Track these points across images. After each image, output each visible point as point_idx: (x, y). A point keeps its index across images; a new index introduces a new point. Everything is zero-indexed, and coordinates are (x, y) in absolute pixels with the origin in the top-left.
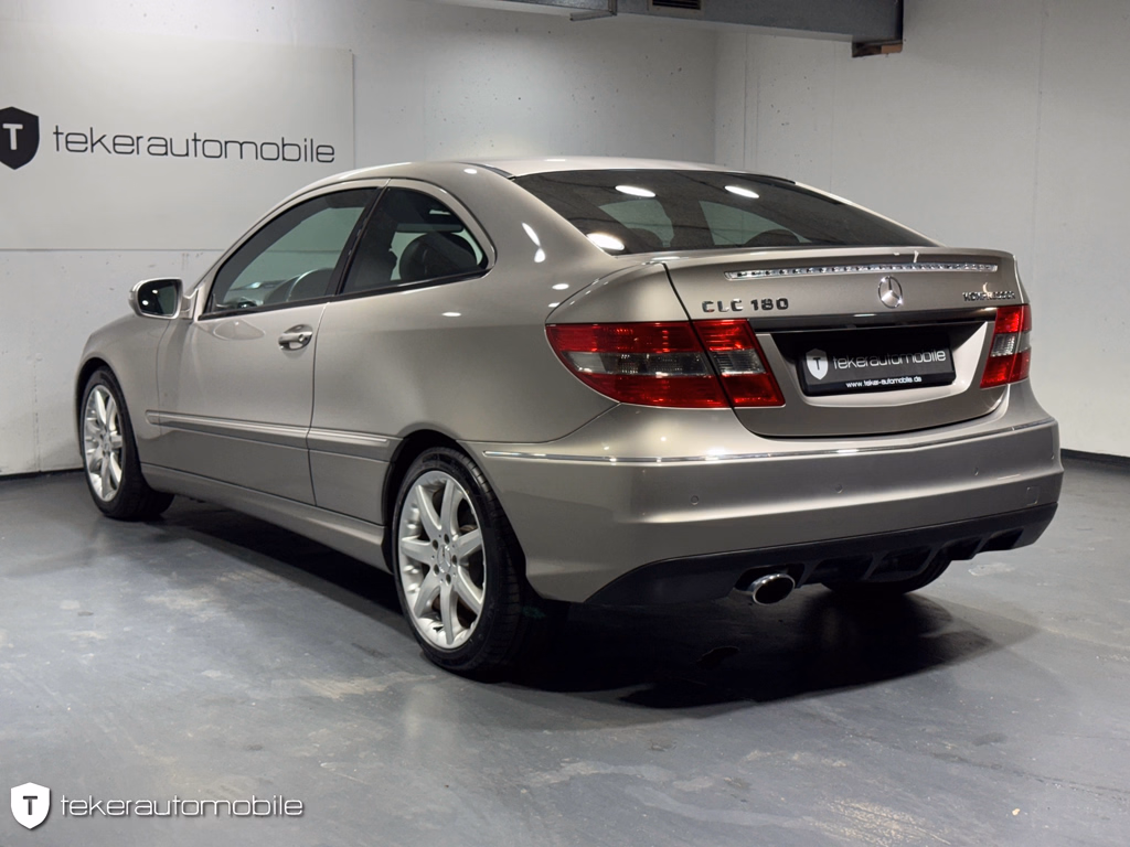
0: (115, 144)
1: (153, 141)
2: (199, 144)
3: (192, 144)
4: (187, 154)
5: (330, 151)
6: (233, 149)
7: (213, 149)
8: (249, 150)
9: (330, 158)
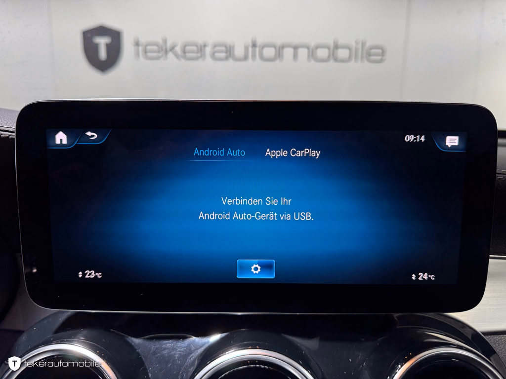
0: (184, 52)
1: (217, 48)
2: (257, 49)
3: (250, 49)
4: (246, 58)
5: (380, 51)
6: (288, 53)
7: (269, 52)
8: (303, 52)
9: (379, 58)
